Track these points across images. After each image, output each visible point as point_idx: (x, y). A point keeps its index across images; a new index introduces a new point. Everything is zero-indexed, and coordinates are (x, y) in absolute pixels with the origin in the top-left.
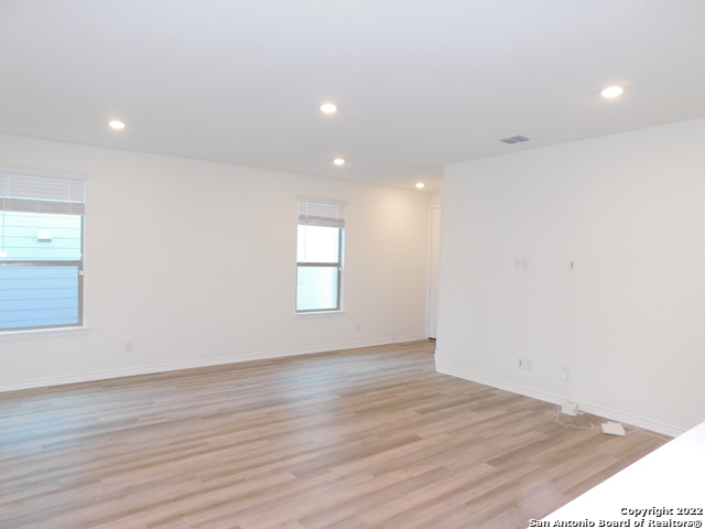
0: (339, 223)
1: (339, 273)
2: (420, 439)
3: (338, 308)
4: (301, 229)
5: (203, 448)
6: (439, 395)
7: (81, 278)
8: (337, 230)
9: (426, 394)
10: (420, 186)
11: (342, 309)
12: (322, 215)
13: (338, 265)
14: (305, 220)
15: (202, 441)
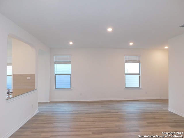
0: (139, 62)
1: (139, 76)
2: (140, 132)
3: (139, 87)
4: (126, 64)
5: (78, 121)
6: (162, 118)
7: (71, 78)
8: (138, 64)
9: (156, 117)
10: (166, 47)
11: (140, 87)
12: (133, 60)
13: (139, 74)
14: (127, 61)
15: (80, 119)
